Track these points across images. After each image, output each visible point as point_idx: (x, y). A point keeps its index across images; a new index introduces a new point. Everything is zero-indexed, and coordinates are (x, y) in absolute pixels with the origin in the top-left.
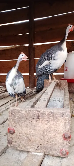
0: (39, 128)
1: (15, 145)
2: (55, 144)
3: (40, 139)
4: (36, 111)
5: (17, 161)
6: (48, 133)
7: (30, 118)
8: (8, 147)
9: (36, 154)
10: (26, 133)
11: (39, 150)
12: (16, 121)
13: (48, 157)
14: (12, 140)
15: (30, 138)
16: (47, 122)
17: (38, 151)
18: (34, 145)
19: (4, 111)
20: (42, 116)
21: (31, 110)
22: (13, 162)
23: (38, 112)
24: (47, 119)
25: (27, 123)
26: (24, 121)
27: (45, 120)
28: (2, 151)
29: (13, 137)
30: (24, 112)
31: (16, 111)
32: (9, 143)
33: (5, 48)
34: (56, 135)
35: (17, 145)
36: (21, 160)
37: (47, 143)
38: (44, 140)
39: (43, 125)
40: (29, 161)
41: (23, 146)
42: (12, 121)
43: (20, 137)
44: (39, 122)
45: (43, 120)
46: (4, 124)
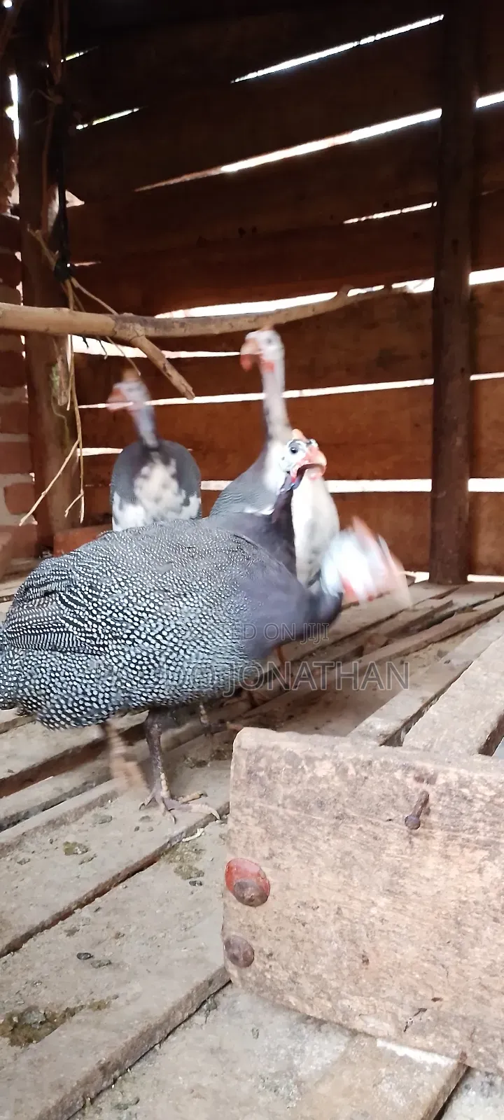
0: (427, 891)
1: (269, 976)
3: (434, 963)
4: (405, 775)
5: (276, 1075)
6: (488, 932)
7: (363, 812)
9: (401, 1051)
10: (339, 911)
11: (422, 1032)
12: (277, 822)
13: (491, 1084)
14: (254, 944)
15: (366, 946)
16: (485, 853)
17: (419, 1040)
18: (393, 993)
20: (447, 812)
21: (370, 763)
22: (252, 1081)
23: (419, 779)
24: (481, 837)
25: (348, 848)
26: (327, 830)
27: (466, 836)
28: (189, 997)
29: (260, 922)
30: (324, 769)
31: (275, 757)
32: (234, 959)
35: (283, 975)
36: (302, 1073)
37: (478, 992)
38: (461, 972)
39: (454, 872)
40: (348, 1092)
41: (322, 989)
42: (252, 821)
43: (300, 932)
44: (427, 851)
45: (451, 838)
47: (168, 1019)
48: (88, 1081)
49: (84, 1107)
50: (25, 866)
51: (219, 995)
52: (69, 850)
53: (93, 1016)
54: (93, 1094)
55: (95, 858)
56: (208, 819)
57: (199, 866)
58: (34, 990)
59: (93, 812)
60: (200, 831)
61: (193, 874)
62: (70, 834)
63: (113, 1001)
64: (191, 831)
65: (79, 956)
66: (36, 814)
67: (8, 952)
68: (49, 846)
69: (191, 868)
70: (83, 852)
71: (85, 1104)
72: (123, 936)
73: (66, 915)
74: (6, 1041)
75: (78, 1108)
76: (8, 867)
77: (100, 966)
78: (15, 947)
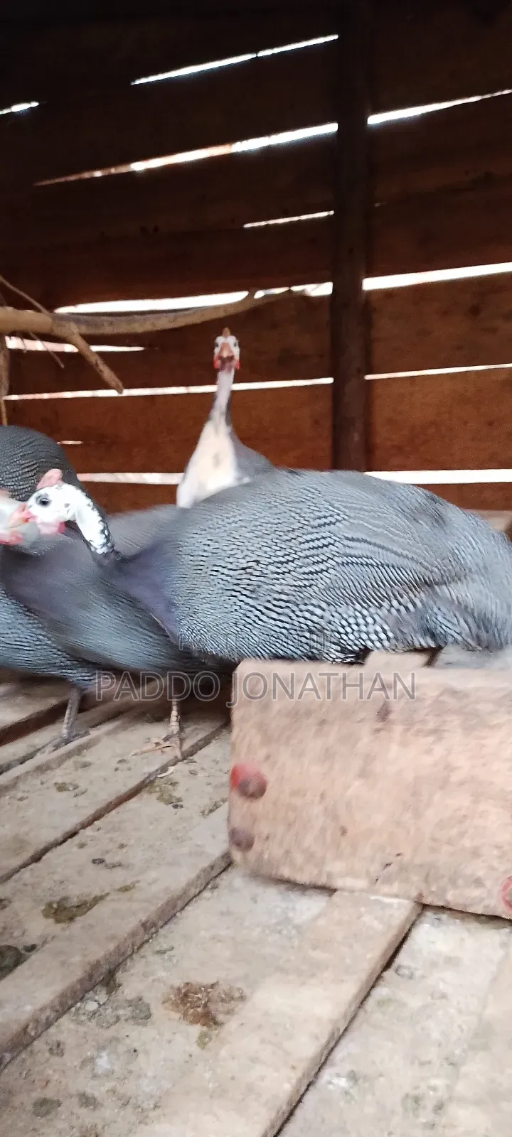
1: (266, 855)
2: (476, 853)
5: (278, 924)
6: (437, 797)
8: (227, 863)
10: (323, 796)
11: (389, 880)
13: (439, 919)
14: (253, 829)
15: (344, 820)
16: (433, 738)
17: (386, 889)
18: (366, 853)
22: (259, 929)
25: (329, 744)
26: (312, 733)
27: (419, 727)
28: (198, 877)
29: (259, 811)
32: (237, 844)
34: (482, 807)
35: (279, 852)
36: (297, 921)
37: (430, 844)
38: (418, 830)
40: (339, 923)
41: (310, 857)
44: (390, 741)
45: (407, 730)
46: (195, 757)
47: (185, 892)
48: (133, 934)
49: (131, 955)
50: (26, 802)
51: (218, 879)
52: (61, 788)
53: (122, 895)
54: (138, 944)
55: (86, 792)
57: (176, 794)
58: (62, 886)
59: (72, 760)
60: (171, 769)
61: (174, 801)
62: (58, 776)
63: (137, 885)
64: (163, 769)
65: (94, 861)
67: (32, 863)
68: (40, 786)
69: (171, 796)
70: (74, 789)
71: (133, 952)
72: (126, 846)
73: (73, 834)
74: (51, 921)
75: (129, 953)
76: (9, 804)
77: (114, 867)
78: (37, 858)
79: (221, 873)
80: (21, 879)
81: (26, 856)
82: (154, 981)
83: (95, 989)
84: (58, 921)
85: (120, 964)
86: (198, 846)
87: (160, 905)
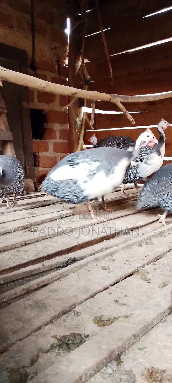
19: (154, 236)
28: (158, 316)
33: (159, 96)
46: (156, 263)
47: (152, 322)
48: (129, 339)
49: (128, 348)
50: (89, 272)
51: (166, 318)
52: (104, 268)
53: (125, 319)
54: (131, 343)
55: (113, 272)
56: (149, 263)
57: (148, 277)
58: (101, 310)
59: (108, 258)
60: (146, 266)
61: (147, 279)
62: (103, 263)
63: (132, 315)
64: (143, 266)
65: (114, 301)
66: (88, 257)
67: (90, 298)
68: (96, 266)
69: (146, 277)
70: (108, 269)
71: (129, 346)
72: (128, 296)
73: (107, 288)
74: (96, 325)
75: (127, 347)
76: (84, 272)
77: (122, 305)
78: (92, 296)
79: (168, 315)
80: (86, 304)
81: (88, 295)
82: (137, 363)
83: (112, 362)
84: (99, 326)
85: (123, 352)
86: (158, 302)
87: (141, 327)
